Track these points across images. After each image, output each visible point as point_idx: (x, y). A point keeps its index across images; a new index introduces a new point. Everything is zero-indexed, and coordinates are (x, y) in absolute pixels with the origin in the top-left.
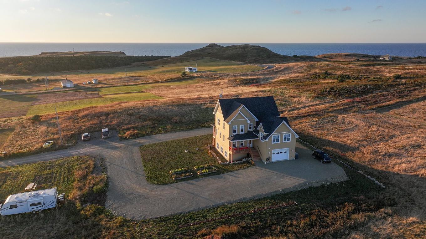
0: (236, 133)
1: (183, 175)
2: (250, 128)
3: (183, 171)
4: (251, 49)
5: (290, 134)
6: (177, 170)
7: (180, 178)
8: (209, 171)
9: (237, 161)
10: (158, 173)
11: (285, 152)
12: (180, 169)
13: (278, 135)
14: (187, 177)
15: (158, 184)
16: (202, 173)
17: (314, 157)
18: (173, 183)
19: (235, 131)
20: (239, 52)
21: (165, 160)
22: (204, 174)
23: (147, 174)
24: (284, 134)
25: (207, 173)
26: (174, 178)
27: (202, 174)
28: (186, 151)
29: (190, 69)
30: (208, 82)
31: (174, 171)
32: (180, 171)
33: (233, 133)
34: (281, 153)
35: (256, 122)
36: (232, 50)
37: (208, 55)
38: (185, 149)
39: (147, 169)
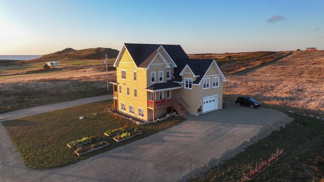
0: (154, 82)
1: (92, 146)
2: (168, 76)
3: (90, 140)
4: (104, 50)
5: (218, 77)
6: (78, 141)
7: (90, 151)
8: (131, 135)
9: (160, 118)
10: (45, 150)
11: (213, 101)
12: (84, 139)
13: (208, 78)
14: (101, 147)
15: (50, 168)
16: (122, 138)
17: (239, 104)
18: (79, 160)
19: (153, 80)
20: (94, 53)
21: (51, 131)
22: (125, 139)
23: (25, 156)
24: (213, 78)
25: (129, 138)
26: (78, 152)
27: (122, 140)
28: (80, 118)
29: (52, 64)
30: (74, 71)
31: (74, 143)
32: (85, 141)
33: (152, 82)
34: (210, 101)
35: (175, 68)
36: (87, 52)
37: (66, 56)
38: (78, 116)
39: (22, 148)
